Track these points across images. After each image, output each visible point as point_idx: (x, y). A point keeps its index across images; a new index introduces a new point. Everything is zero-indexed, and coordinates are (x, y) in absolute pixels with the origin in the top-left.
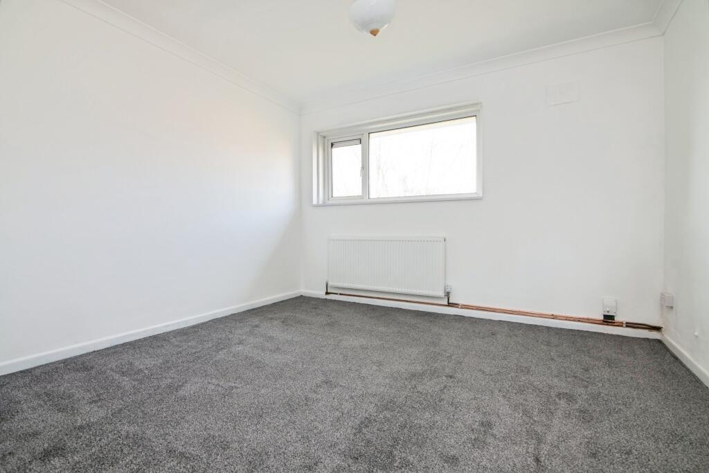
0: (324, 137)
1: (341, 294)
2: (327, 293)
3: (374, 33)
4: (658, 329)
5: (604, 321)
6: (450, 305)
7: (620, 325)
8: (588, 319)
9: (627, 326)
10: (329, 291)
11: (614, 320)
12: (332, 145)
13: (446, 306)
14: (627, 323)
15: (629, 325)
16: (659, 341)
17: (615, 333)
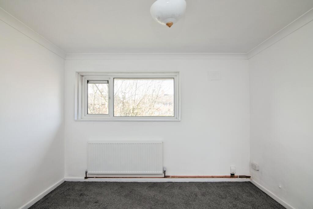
0: (82, 76)
1: (96, 177)
2: (86, 178)
3: (169, 25)
4: (249, 177)
5: (231, 177)
6: (165, 177)
7: (237, 177)
8: (226, 176)
9: (239, 177)
10: (87, 176)
11: (234, 175)
12: (88, 81)
13: (163, 178)
14: (239, 176)
15: (241, 177)
16: (250, 182)
17: (235, 181)
